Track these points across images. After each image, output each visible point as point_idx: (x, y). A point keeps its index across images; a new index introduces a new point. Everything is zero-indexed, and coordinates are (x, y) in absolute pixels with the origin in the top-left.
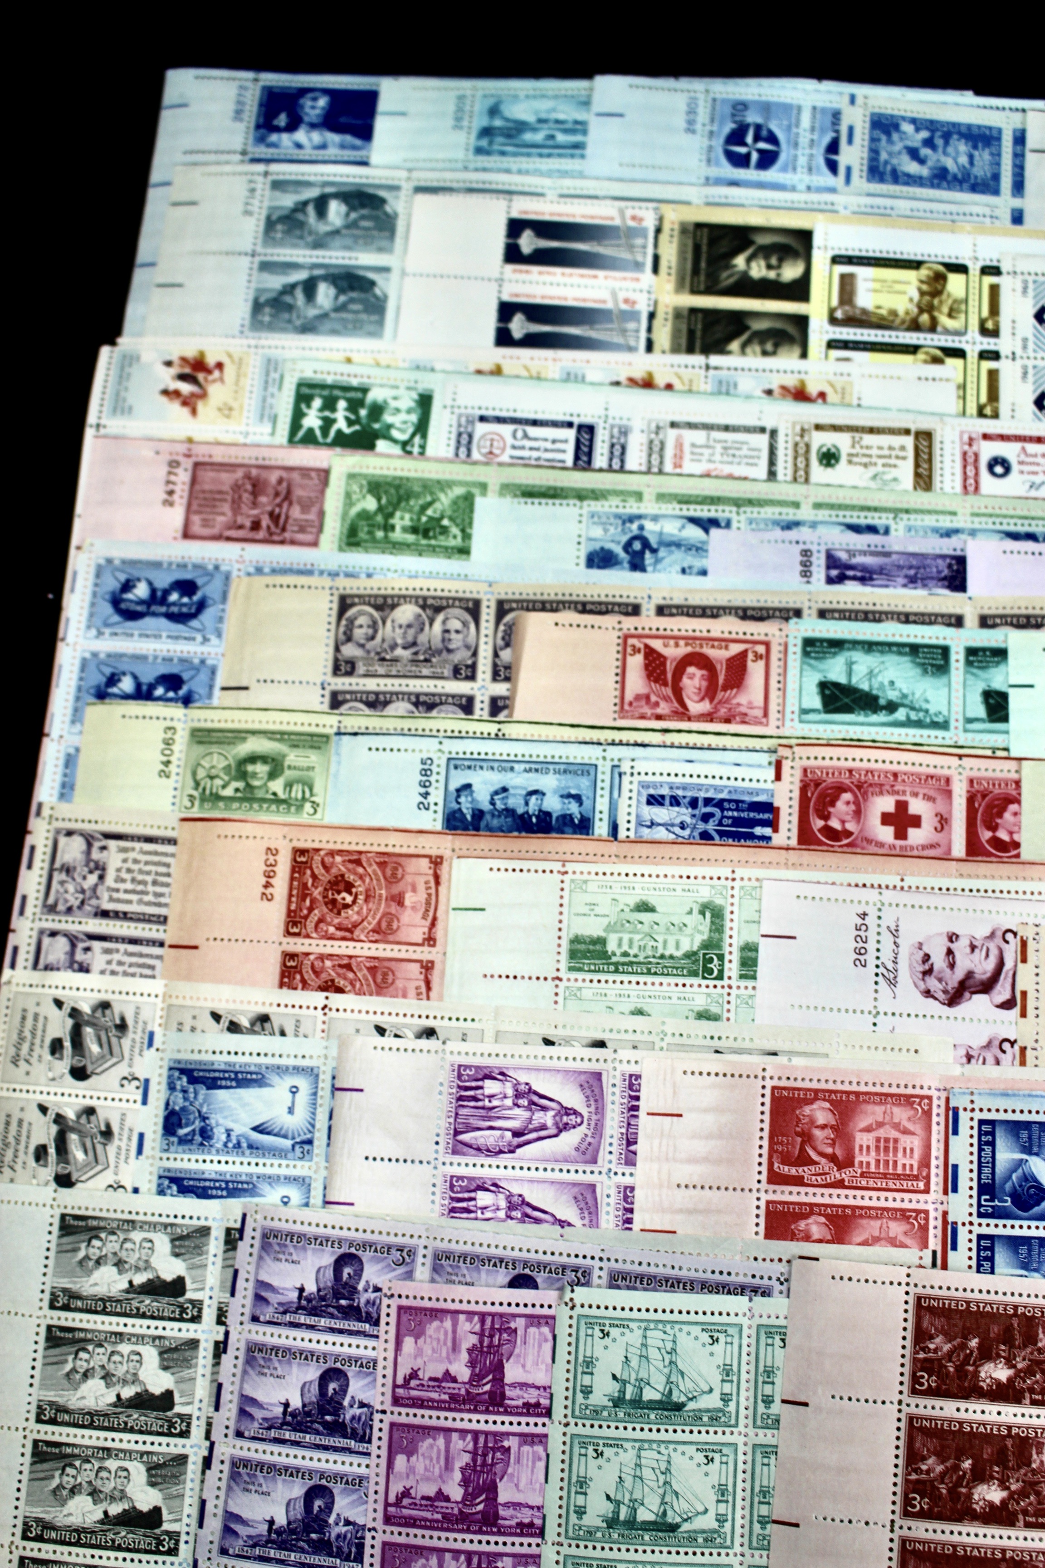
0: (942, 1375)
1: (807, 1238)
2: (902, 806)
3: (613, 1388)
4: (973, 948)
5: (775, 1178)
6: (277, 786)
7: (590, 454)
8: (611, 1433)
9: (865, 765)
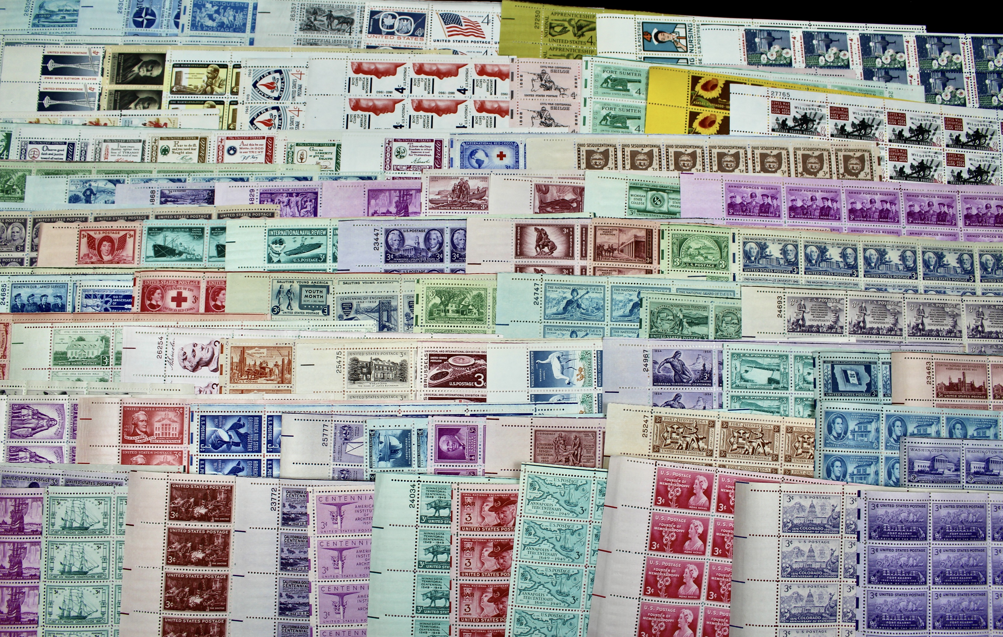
0: (180, 513)
1: (136, 463)
2: (180, 294)
3: (62, 523)
4: (203, 349)
5: (125, 441)
7: (73, 155)
8: (62, 540)
9: (166, 278)
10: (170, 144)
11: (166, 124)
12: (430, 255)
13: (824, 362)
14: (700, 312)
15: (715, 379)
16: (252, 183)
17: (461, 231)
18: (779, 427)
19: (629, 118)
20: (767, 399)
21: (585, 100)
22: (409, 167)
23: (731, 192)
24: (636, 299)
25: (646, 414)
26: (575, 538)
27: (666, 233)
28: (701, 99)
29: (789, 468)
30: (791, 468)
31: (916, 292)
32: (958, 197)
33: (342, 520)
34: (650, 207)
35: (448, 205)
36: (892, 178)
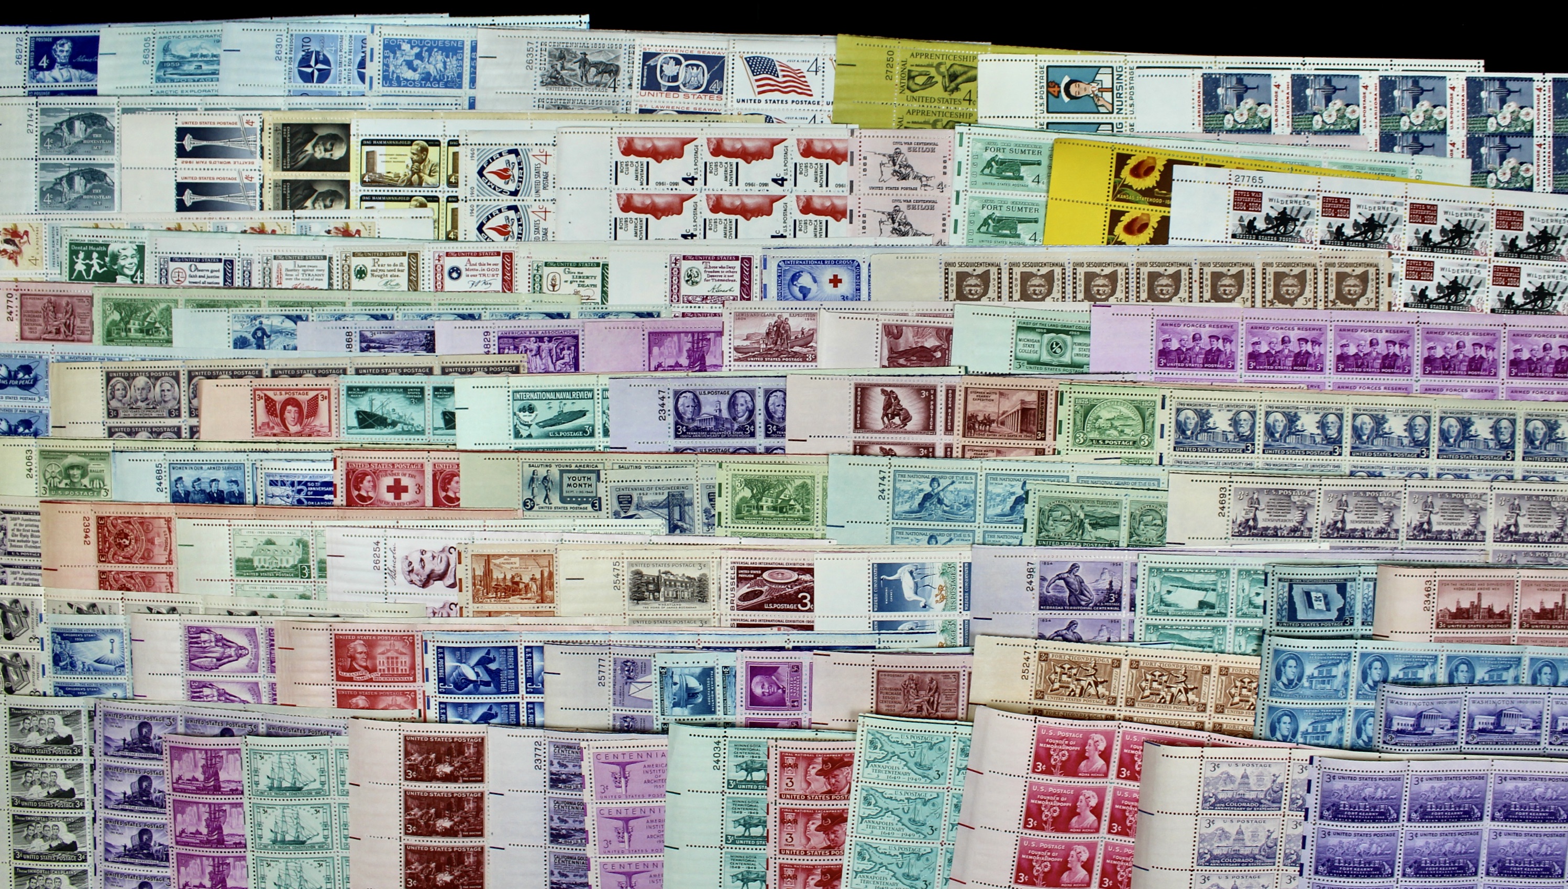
0: (419, 771)
1: (357, 707)
2: (397, 481)
3: (268, 781)
4: (434, 557)
5: (340, 678)
6: (86, 481)
7: (232, 278)
8: (270, 802)
9: (377, 460)
10: (367, 262)
11: (358, 232)
12: (736, 426)
13: (1280, 580)
14: (1108, 509)
15: (1125, 601)
16: (486, 323)
17: (779, 394)
18: (1209, 667)
19: (1021, 221)
20: (1196, 629)
21: (958, 193)
22: (705, 298)
23: (1164, 332)
24: (1020, 492)
25: (1028, 650)
26: (928, 809)
27: (1066, 396)
28: (1128, 190)
29: (1220, 721)
30: (1223, 721)
31: (1425, 476)
32: (1504, 334)
33: (626, 782)
34: (1045, 357)
35: (760, 355)
36: (1406, 305)
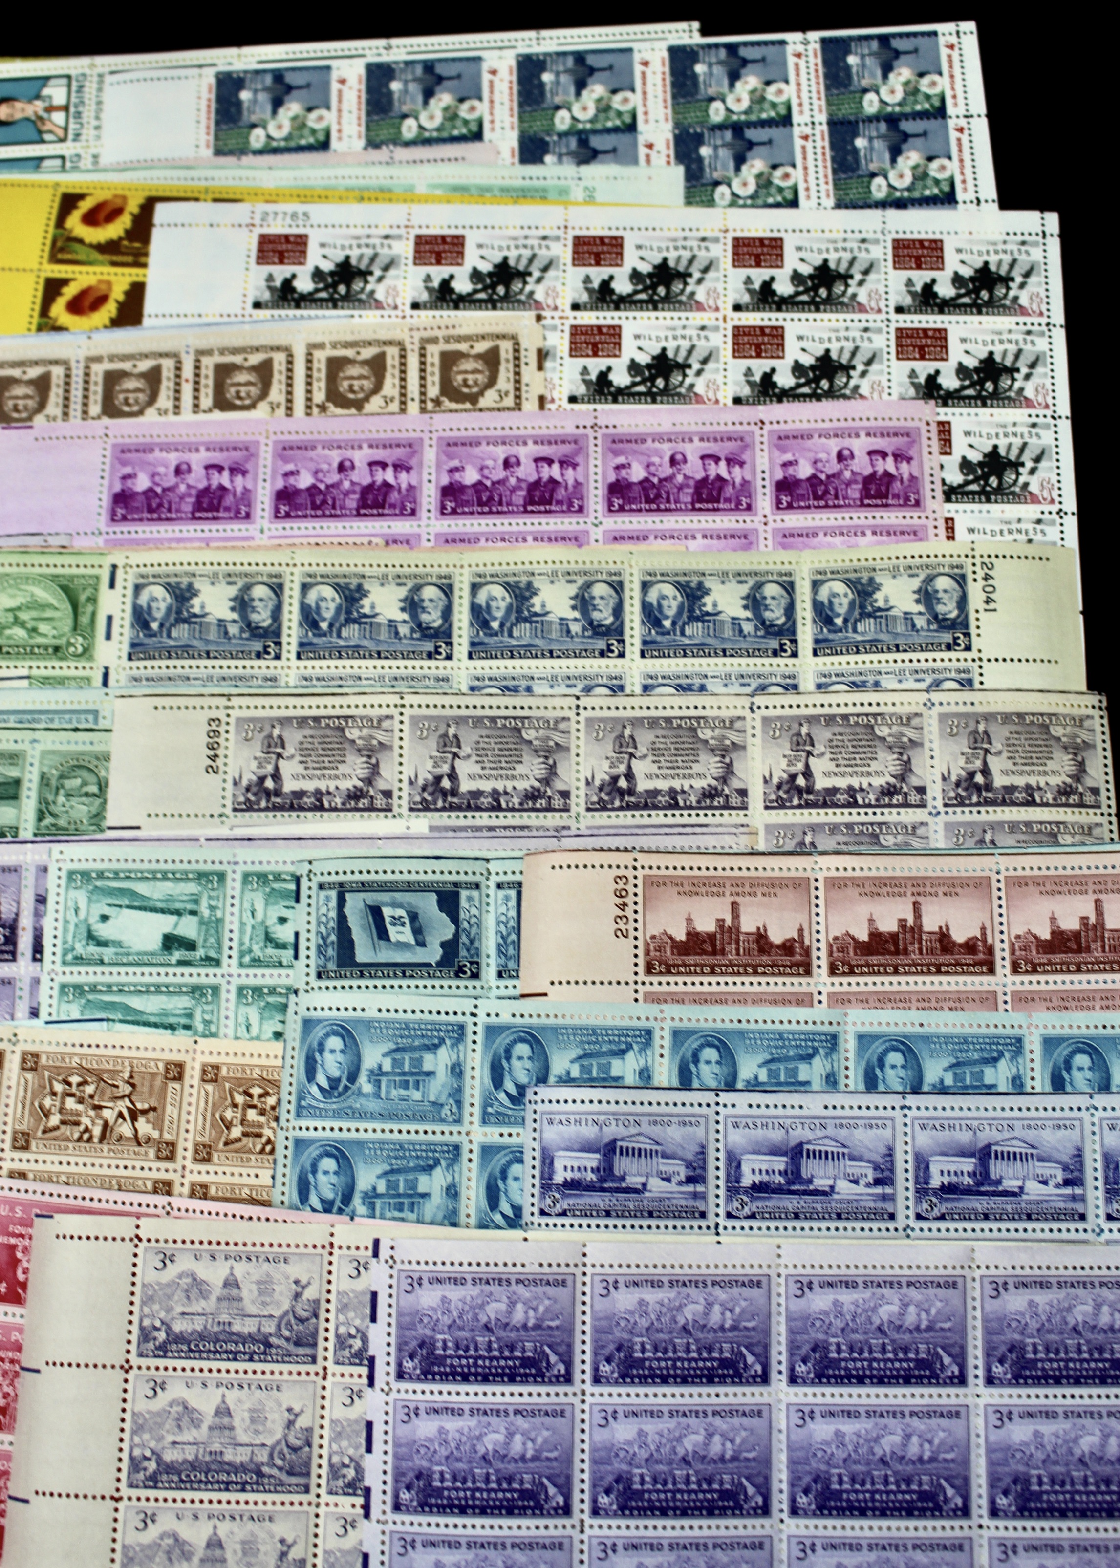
13: (321, 887)
15: (25, 942)
18: (180, 1066)
20: (157, 992)
23: (124, 463)
28: (77, 247)
29: (204, 1178)
30: (211, 1178)
31: (617, 689)
32: (762, 438)
36: (573, 399)
